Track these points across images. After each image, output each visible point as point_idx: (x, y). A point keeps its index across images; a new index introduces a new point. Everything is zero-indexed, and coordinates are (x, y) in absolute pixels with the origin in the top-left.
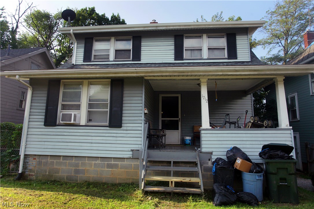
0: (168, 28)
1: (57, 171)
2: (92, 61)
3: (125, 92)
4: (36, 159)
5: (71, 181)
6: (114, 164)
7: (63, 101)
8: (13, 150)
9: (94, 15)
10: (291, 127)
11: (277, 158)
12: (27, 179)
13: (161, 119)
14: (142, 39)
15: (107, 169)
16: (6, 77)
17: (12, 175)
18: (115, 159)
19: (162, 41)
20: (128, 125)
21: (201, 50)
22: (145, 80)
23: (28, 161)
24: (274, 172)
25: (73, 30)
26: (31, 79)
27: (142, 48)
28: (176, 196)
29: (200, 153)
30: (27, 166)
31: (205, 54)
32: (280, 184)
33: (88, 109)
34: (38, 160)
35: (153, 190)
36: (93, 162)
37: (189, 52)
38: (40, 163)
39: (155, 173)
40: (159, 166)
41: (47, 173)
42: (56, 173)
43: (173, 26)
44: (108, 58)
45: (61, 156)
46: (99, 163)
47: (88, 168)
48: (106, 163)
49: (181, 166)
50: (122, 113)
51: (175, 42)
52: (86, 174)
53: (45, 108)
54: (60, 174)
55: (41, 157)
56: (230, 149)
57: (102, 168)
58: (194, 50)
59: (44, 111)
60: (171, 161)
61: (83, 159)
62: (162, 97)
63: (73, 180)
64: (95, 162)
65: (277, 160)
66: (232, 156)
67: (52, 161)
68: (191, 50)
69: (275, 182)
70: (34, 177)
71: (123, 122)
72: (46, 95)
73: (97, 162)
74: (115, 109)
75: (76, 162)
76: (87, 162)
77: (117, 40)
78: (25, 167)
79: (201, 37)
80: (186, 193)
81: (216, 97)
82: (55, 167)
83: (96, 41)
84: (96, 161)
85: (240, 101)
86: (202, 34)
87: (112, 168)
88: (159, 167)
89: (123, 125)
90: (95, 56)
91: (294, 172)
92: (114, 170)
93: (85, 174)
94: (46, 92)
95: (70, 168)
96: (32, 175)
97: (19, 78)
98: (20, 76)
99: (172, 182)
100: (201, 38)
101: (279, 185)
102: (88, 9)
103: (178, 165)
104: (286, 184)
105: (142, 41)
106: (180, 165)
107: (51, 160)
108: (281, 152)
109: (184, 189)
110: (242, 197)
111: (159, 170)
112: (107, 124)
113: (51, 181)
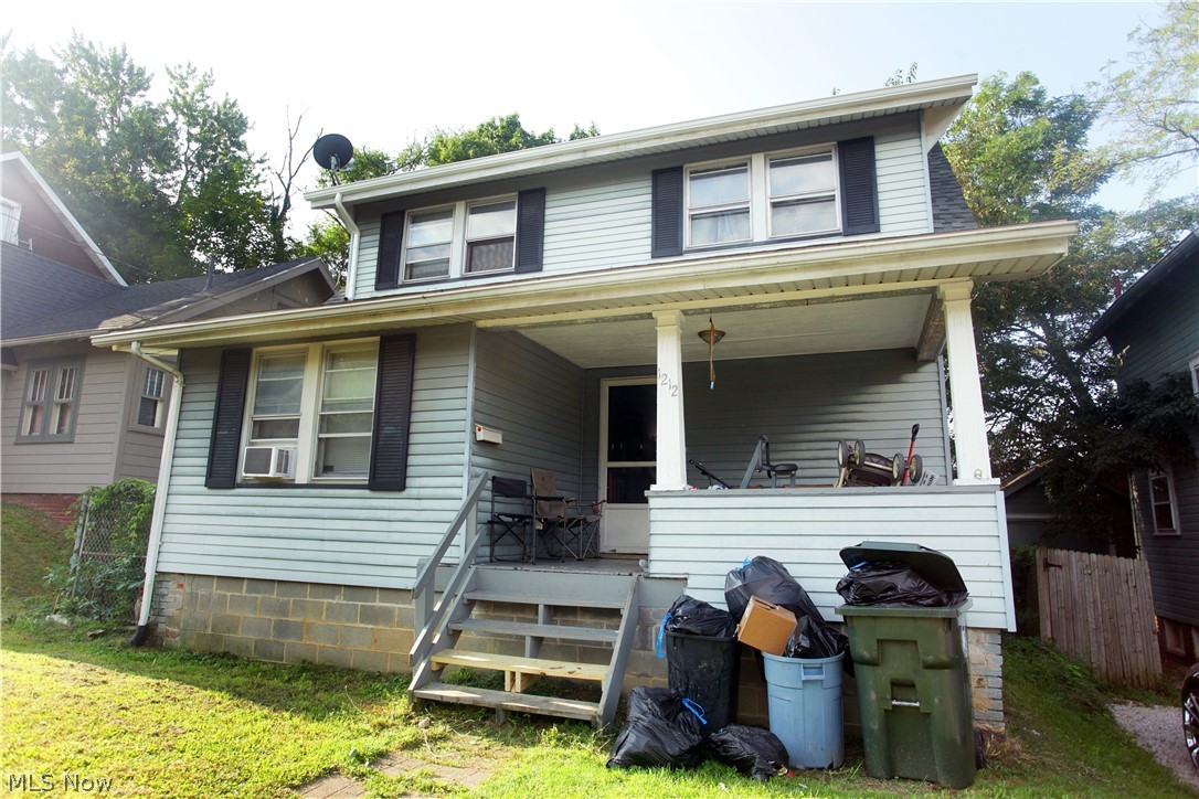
0: (622, 149)
1: (233, 625)
2: (400, 283)
3: (419, 375)
4: (185, 586)
5: (265, 658)
6: (380, 608)
7: (257, 409)
8: (135, 559)
9: (514, 140)
10: (998, 481)
11: (890, 602)
12: (162, 646)
13: (604, 465)
14: (548, 198)
15: (362, 625)
16: (114, 348)
17: (127, 631)
18: (387, 593)
19: (612, 195)
20: (424, 481)
21: (746, 211)
22: (482, 330)
23: (164, 591)
24: (866, 654)
25: (343, 195)
26: (183, 350)
27: (547, 226)
28: (512, 724)
29: (647, 578)
30: (164, 605)
31: (761, 224)
32: (894, 702)
33: (321, 432)
34: (188, 590)
35: (442, 697)
36: (326, 601)
37: (706, 224)
38: (193, 598)
39: (498, 643)
40: (512, 619)
41: (209, 631)
42: (228, 630)
43: (638, 141)
44: (447, 272)
45: (243, 579)
46: (340, 605)
47: (311, 620)
48: (360, 603)
49: (580, 624)
50: (407, 444)
51: (655, 194)
52: (305, 636)
53: (209, 433)
54: (240, 635)
55: (196, 579)
56: (741, 566)
57: (348, 620)
58: (722, 214)
59: (207, 443)
60: (537, 605)
61: (299, 589)
62: (611, 388)
63: (271, 657)
64: (330, 601)
65: (888, 608)
66: (740, 590)
67: (223, 593)
68: (715, 215)
69: (873, 696)
70: (177, 641)
71: (411, 471)
72: (214, 396)
73: (334, 602)
74: (387, 430)
75: (282, 599)
76: (308, 599)
77: (474, 211)
78: (156, 609)
79: (746, 165)
80: (543, 713)
81: (713, 377)
82: (229, 612)
83: (413, 222)
84: (333, 598)
85: (890, 392)
86: (748, 156)
87: (375, 622)
88: (511, 623)
89: (409, 482)
90: (411, 267)
91: (944, 658)
92: (380, 627)
93: (301, 639)
94: (214, 387)
95: (265, 616)
96: (174, 635)
97: (139, 349)
98: (141, 342)
99: (513, 674)
100: (746, 171)
101: (890, 708)
102: (498, 123)
103: (571, 618)
104: (917, 704)
105: (547, 205)
106: (579, 619)
107: (219, 592)
108: (909, 576)
109: (547, 701)
110: (724, 742)
111: (511, 636)
112: (364, 479)
113: (213, 655)
